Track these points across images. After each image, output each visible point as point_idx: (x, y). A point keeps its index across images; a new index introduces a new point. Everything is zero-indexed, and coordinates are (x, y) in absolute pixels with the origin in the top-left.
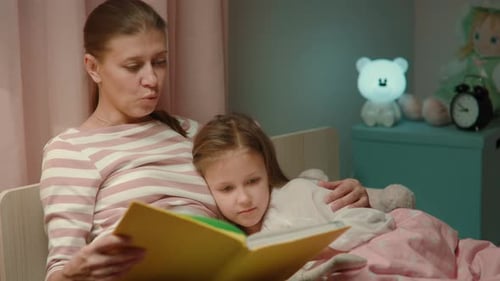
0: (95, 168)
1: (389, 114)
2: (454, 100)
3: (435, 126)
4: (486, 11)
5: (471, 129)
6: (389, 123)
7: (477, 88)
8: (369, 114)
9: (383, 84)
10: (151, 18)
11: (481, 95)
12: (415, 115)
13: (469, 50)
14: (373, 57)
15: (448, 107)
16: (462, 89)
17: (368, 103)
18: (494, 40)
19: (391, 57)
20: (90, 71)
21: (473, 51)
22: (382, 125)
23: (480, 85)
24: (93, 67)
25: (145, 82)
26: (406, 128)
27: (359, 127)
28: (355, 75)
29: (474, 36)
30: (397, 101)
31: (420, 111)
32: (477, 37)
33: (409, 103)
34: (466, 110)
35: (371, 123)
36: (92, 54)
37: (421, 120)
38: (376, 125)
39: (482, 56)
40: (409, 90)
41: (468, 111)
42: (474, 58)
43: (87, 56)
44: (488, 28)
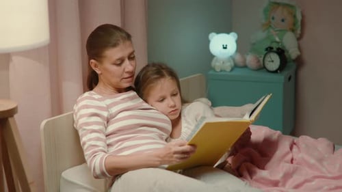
1: (228, 64)
2: (265, 56)
5: (276, 72)
6: (228, 69)
7: (278, 49)
8: (216, 64)
9: (225, 48)
10: (124, 35)
11: (281, 52)
12: (241, 64)
13: (268, 26)
14: (218, 32)
16: (269, 50)
17: (215, 58)
18: (283, 21)
19: (228, 32)
20: (94, 68)
21: (270, 26)
22: (225, 71)
23: (281, 47)
24: (96, 66)
25: (127, 70)
26: (238, 72)
27: (211, 72)
28: (207, 42)
29: (271, 17)
30: (231, 57)
31: (244, 62)
32: (273, 18)
33: (238, 58)
34: (273, 61)
35: (218, 70)
36: (94, 59)
37: (245, 66)
38: (221, 71)
39: (276, 29)
40: (239, 50)
41: (274, 62)
42: (271, 30)
43: (92, 61)
44: (279, 13)
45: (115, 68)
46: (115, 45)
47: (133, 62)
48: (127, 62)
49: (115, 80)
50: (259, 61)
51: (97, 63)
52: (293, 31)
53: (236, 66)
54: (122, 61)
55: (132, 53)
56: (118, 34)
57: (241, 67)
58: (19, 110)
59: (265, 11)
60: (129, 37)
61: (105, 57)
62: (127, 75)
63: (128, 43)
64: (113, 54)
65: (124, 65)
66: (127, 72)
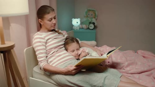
0: (45, 39)
2: (89, 25)
3: (85, 29)
4: (90, 10)
5: (92, 29)
6: (78, 29)
9: (77, 23)
10: (52, 9)
11: (94, 23)
15: (88, 26)
17: (74, 26)
18: (92, 15)
19: (77, 18)
20: (40, 23)
21: (88, 17)
24: (41, 22)
25: (53, 23)
26: (81, 30)
31: (82, 27)
32: (89, 14)
37: (83, 28)
38: (76, 30)
39: (90, 17)
41: (92, 27)
42: (88, 18)
43: (40, 19)
44: (91, 13)
45: (49, 22)
46: (49, 13)
47: (55, 20)
48: (53, 20)
49: (49, 27)
50: (87, 27)
51: (42, 20)
52: (95, 18)
53: (80, 28)
54: (52, 19)
55: (55, 16)
56: (50, 9)
57: (82, 29)
58: (16, 45)
59: (86, 13)
60: (53, 10)
61: (45, 18)
62: (53, 25)
63: (53, 12)
64: (48, 16)
65: (52, 21)
66: (53, 24)
